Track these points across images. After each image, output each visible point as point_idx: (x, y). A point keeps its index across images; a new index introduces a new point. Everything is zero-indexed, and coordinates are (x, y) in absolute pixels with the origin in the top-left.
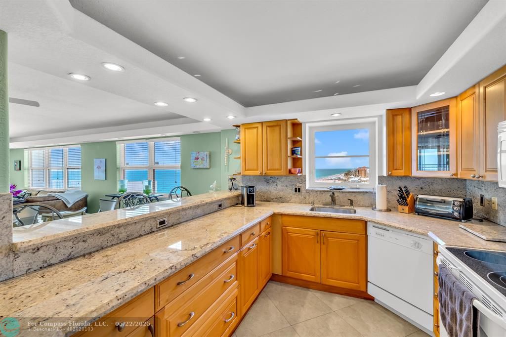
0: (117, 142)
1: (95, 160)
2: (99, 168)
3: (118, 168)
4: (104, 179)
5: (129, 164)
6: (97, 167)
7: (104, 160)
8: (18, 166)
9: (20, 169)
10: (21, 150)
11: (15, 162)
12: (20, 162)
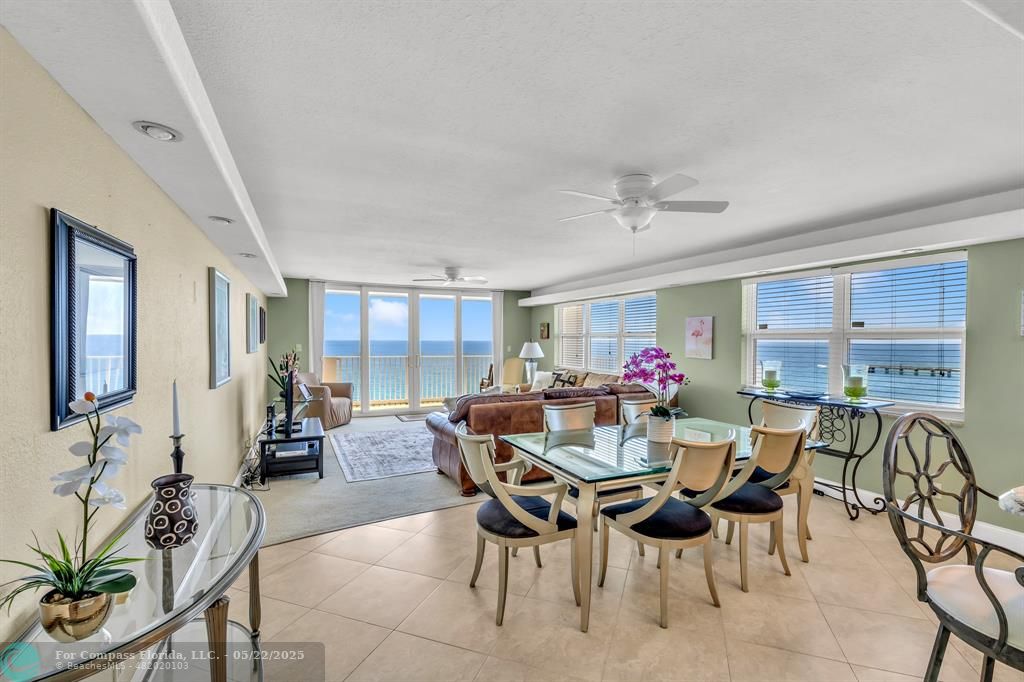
0: (743, 281)
1: (688, 319)
2: (697, 334)
3: (743, 336)
4: (710, 358)
5: (769, 327)
6: (693, 334)
7: (711, 318)
8: (546, 332)
9: (548, 337)
10: (551, 306)
11: (542, 325)
12: (548, 325)
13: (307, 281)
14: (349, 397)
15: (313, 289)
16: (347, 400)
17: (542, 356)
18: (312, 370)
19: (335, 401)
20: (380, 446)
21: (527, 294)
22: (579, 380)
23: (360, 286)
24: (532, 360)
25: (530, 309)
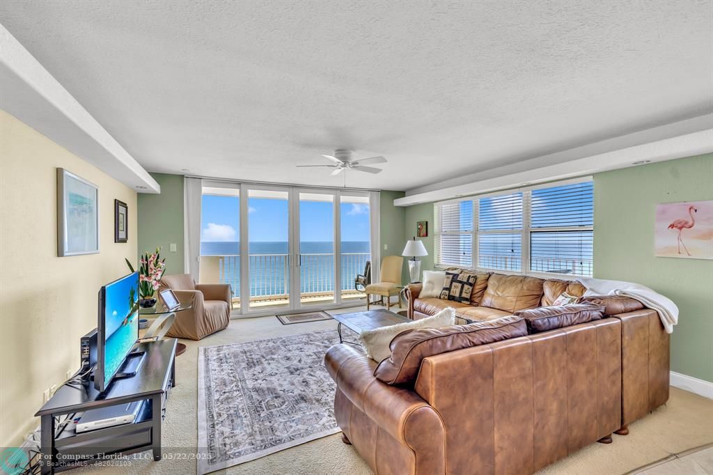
8: (424, 231)
9: (427, 235)
10: (431, 204)
11: (420, 223)
12: (427, 222)
13: (182, 177)
14: (226, 301)
15: (189, 187)
16: (223, 304)
17: (427, 254)
18: (187, 271)
19: (208, 305)
20: (258, 368)
21: (401, 194)
22: (479, 281)
23: (238, 183)
24: (414, 259)
25: (404, 209)
